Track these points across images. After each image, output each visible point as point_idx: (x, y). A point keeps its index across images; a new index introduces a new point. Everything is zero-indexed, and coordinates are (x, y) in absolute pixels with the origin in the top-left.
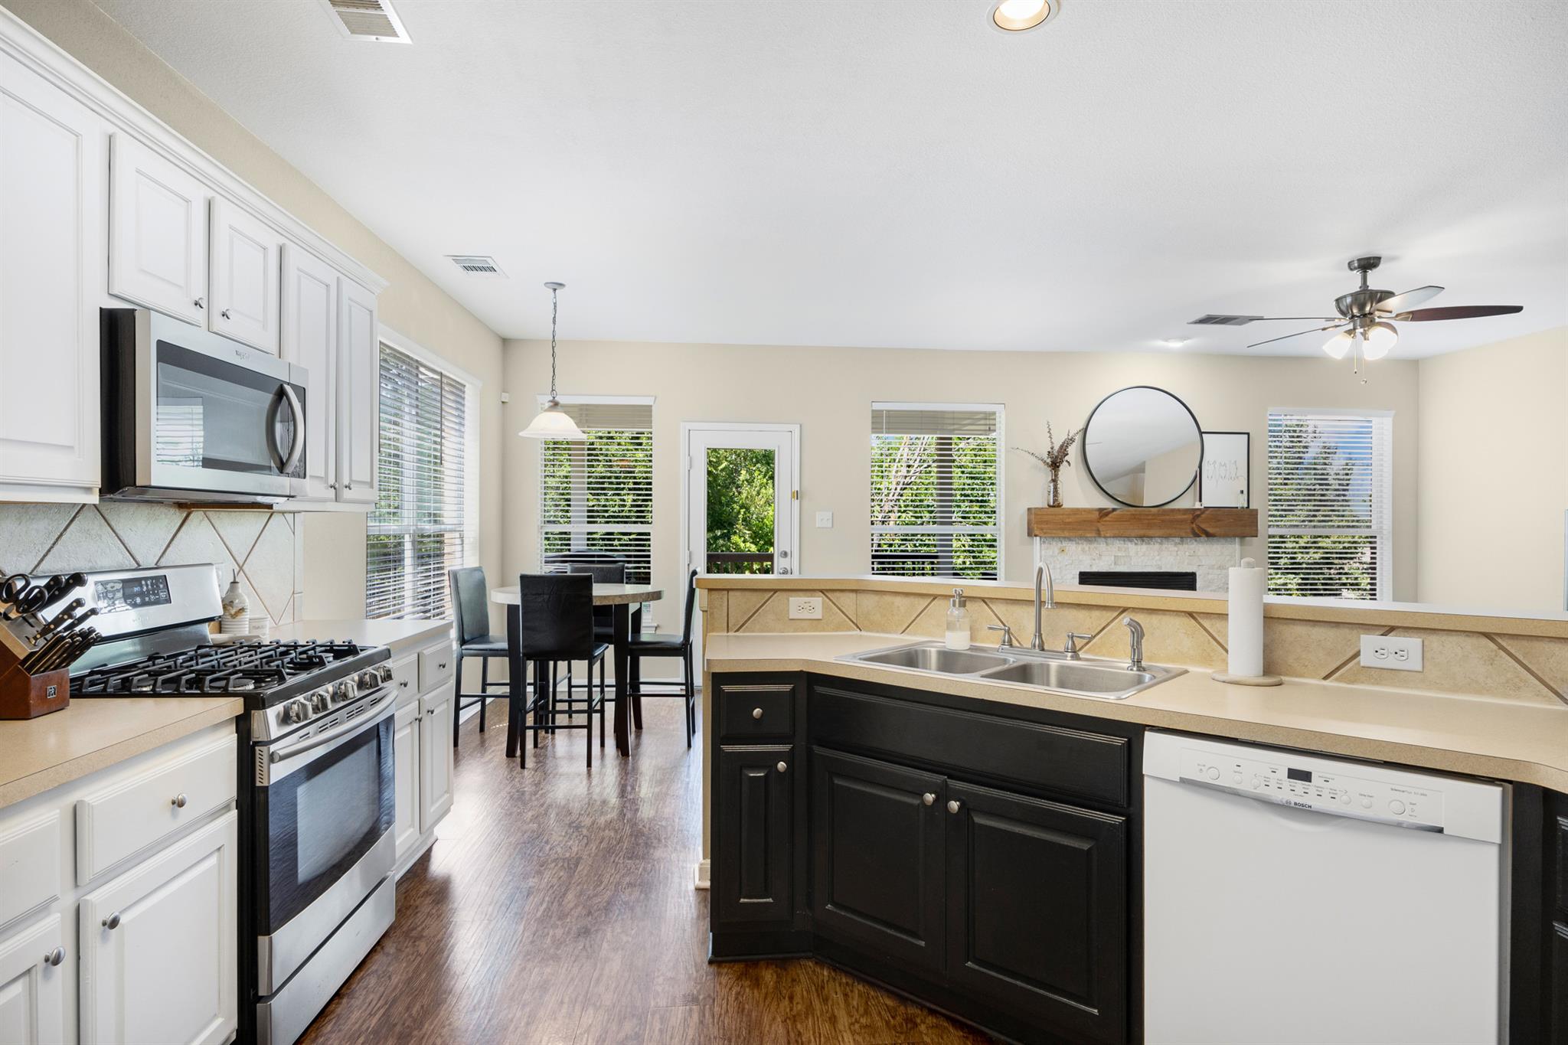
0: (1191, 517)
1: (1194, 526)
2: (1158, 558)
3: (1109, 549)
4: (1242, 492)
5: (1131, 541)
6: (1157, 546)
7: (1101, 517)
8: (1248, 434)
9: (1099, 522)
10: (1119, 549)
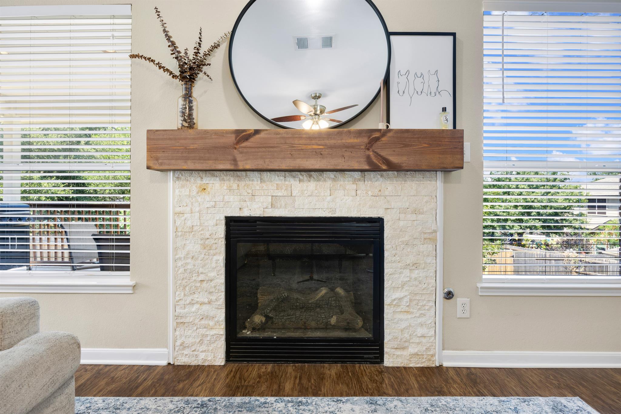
0: (366, 140)
1: (371, 153)
2: (329, 198)
3: (265, 187)
4: (444, 109)
5: (294, 177)
6: (329, 183)
7: (238, 142)
8: (454, 35)
9: (235, 148)
10: (278, 187)
